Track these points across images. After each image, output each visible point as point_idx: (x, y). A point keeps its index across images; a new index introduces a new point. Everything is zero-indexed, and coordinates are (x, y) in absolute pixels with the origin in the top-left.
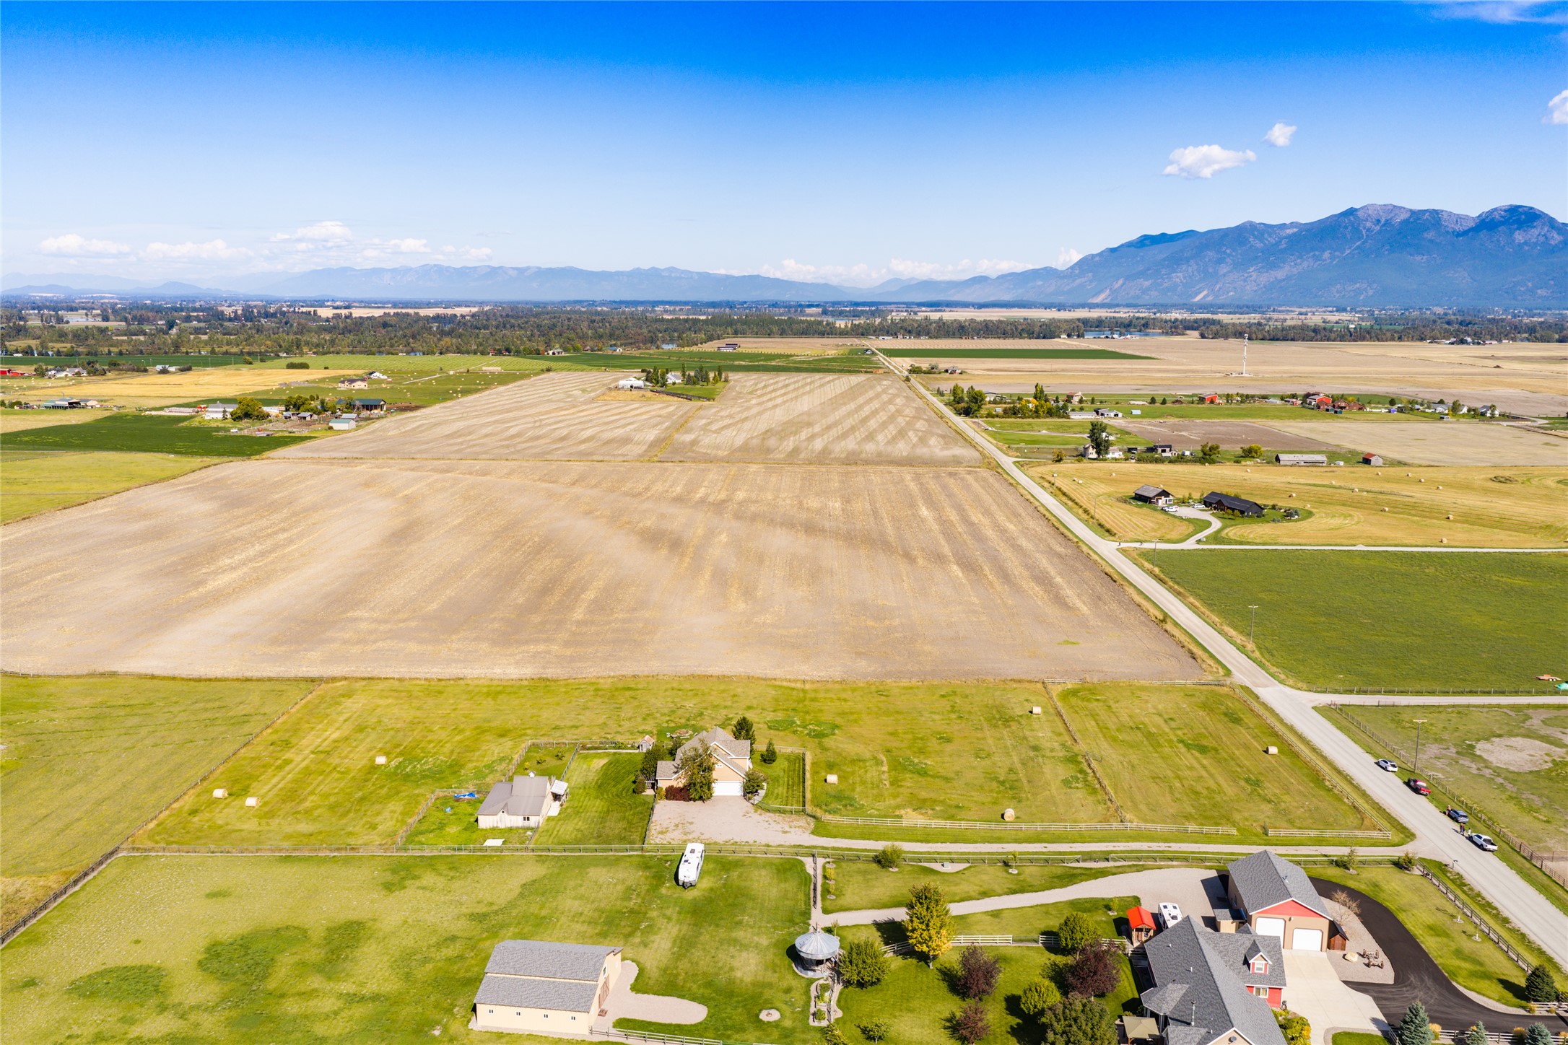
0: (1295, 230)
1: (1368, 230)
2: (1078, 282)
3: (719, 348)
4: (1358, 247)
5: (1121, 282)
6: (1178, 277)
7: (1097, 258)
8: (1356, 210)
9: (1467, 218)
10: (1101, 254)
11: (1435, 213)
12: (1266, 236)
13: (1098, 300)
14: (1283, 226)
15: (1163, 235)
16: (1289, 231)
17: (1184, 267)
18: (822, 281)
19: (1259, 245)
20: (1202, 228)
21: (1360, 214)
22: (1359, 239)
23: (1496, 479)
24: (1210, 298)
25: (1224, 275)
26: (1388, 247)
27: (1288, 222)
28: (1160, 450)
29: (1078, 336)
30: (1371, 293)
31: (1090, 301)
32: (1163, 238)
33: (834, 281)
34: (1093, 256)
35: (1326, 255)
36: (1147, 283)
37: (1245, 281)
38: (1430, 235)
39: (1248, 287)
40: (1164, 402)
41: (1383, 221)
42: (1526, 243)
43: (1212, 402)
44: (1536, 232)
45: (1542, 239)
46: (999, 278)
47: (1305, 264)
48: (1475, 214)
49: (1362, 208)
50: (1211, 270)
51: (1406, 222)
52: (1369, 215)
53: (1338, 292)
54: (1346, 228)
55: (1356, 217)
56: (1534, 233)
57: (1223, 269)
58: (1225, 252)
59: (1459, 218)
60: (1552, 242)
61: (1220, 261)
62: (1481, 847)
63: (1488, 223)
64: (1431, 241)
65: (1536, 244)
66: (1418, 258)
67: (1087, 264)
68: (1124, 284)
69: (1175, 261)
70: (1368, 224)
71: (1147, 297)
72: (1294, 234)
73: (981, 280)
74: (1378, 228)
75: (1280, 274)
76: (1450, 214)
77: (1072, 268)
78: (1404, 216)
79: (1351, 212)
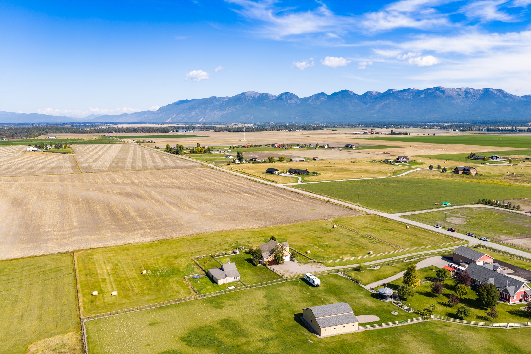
0: (228, 99)
1: (249, 99)
2: (160, 115)
3: (49, 138)
4: (246, 105)
5: (175, 115)
6: (193, 114)
7: (166, 108)
8: (245, 93)
9: (275, 96)
10: (167, 106)
11: (267, 95)
12: (219, 101)
13: (168, 121)
14: (224, 98)
15: (187, 100)
16: (226, 99)
17: (195, 110)
18: (64, 116)
19: (217, 104)
20: (199, 98)
21: (246, 94)
22: (247, 102)
23: (351, 162)
24: (204, 120)
25: (208, 113)
26: (255, 104)
27: (225, 97)
28: (254, 160)
29: (176, 131)
30: (252, 118)
31: (165, 122)
32: (186, 101)
33: (68, 116)
34: (164, 107)
35: (238, 107)
36: (184, 116)
37: (214, 115)
38: (266, 101)
39: (215, 117)
40: (234, 148)
41: (252, 96)
42: (291, 103)
43: (248, 147)
44: (294, 100)
45: (295, 102)
46: (131, 114)
47: (232, 110)
48: (277, 95)
49: (246, 92)
50: (203, 111)
51: (259, 97)
52: (248, 95)
53: (242, 118)
54: (242, 98)
55: (245, 95)
56: (293, 101)
57: (207, 111)
58: (207, 106)
59: (273, 96)
60: (298, 103)
61: (206, 109)
62: (486, 240)
63: (280, 98)
64: (266, 103)
65: (294, 104)
66: (263, 108)
67: (162, 109)
68: (176, 116)
69: (192, 108)
70: (249, 97)
71: (184, 120)
72: (227, 100)
73: (126, 115)
74: (251, 98)
75: (225, 113)
76: (271, 95)
77: (157, 111)
78: (258, 95)
79: (243, 94)
